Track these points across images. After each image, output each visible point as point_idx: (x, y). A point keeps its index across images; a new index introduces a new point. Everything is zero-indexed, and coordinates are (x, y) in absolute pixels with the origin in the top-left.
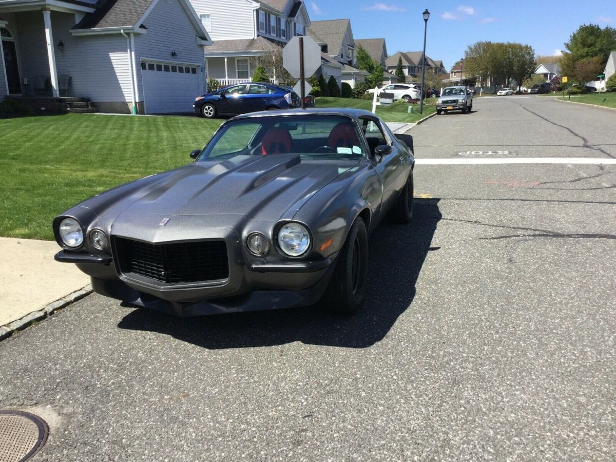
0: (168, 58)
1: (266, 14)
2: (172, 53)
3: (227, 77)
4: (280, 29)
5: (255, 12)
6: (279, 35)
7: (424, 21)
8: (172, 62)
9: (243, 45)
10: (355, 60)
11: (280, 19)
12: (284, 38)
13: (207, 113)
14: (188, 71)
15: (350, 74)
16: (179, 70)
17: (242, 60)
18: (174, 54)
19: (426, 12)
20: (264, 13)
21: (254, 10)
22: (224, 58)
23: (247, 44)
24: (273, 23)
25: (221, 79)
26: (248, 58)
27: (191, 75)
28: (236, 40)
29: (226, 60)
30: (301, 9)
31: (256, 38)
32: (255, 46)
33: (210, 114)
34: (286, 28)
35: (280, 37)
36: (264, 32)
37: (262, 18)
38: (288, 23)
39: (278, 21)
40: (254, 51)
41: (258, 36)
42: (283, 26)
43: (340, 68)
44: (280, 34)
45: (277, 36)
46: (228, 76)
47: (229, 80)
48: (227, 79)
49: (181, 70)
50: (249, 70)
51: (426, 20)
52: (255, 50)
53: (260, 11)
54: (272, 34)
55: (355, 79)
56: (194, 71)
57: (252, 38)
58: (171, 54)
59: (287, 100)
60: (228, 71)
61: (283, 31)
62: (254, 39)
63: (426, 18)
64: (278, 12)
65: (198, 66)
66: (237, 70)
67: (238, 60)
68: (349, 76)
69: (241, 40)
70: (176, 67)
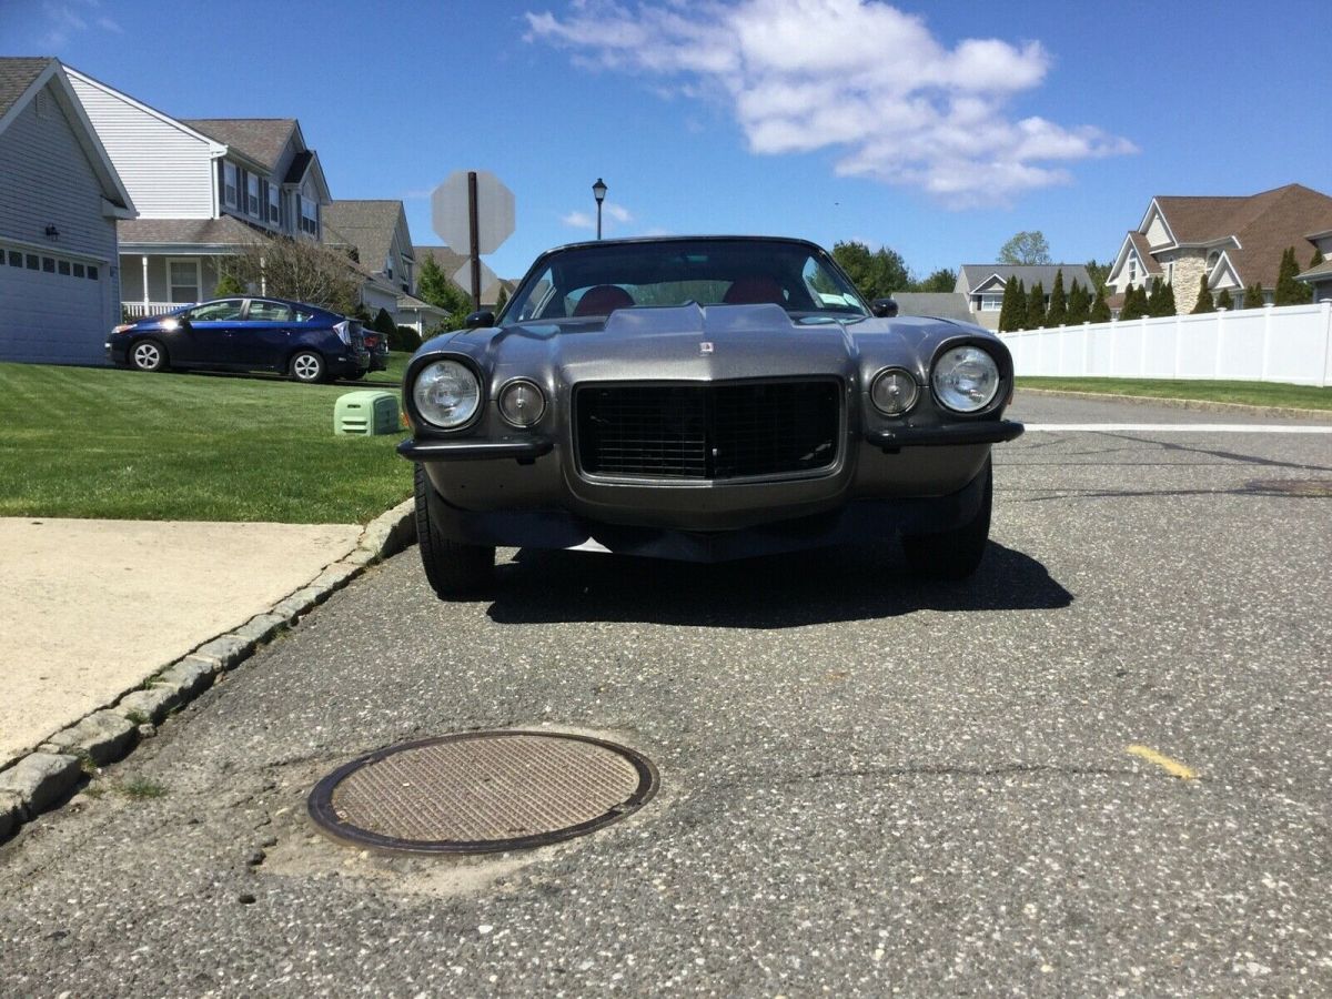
0: (38, 240)
1: (238, 170)
2: (47, 229)
3: (146, 299)
4: (267, 204)
5: (215, 164)
6: (265, 216)
7: (596, 203)
8: (45, 248)
9: (188, 231)
10: (415, 285)
11: (266, 184)
12: (277, 224)
13: (142, 361)
14: (79, 271)
15: (411, 311)
16: (60, 267)
17: (182, 264)
18: (51, 232)
19: (600, 185)
20: (234, 166)
21: (212, 160)
22: (140, 257)
23: (198, 228)
24: (253, 191)
25: (133, 304)
26: (198, 261)
27: (86, 281)
28: (168, 221)
29: (145, 261)
30: (311, 170)
31: (217, 217)
32: (217, 234)
33: (150, 363)
34: (280, 203)
35: (267, 220)
36: (234, 207)
37: (229, 179)
38: (283, 194)
39: (263, 188)
40: (213, 244)
41: (222, 214)
42: (273, 199)
43: (395, 296)
44: (267, 214)
45: (261, 218)
46: (149, 297)
47: (153, 304)
48: (146, 303)
49: (64, 268)
50: (199, 285)
51: (600, 201)
52: (217, 244)
53: (225, 162)
54: (251, 214)
55: (423, 322)
56: (93, 274)
57: (207, 216)
58: (44, 230)
59: (341, 336)
60: (149, 287)
61: (274, 208)
62: (212, 219)
63: (599, 196)
64: (265, 167)
65: (102, 264)
66: (169, 286)
67: (172, 264)
68: (409, 314)
69: (181, 222)
70: (53, 261)
